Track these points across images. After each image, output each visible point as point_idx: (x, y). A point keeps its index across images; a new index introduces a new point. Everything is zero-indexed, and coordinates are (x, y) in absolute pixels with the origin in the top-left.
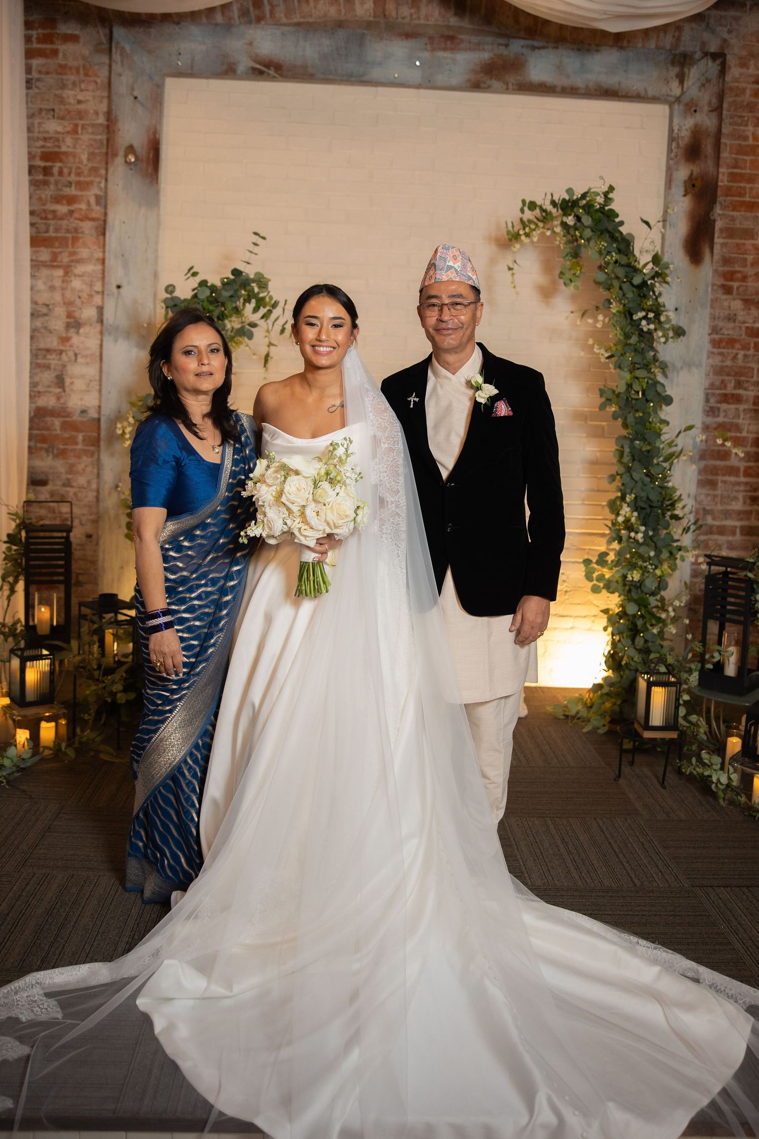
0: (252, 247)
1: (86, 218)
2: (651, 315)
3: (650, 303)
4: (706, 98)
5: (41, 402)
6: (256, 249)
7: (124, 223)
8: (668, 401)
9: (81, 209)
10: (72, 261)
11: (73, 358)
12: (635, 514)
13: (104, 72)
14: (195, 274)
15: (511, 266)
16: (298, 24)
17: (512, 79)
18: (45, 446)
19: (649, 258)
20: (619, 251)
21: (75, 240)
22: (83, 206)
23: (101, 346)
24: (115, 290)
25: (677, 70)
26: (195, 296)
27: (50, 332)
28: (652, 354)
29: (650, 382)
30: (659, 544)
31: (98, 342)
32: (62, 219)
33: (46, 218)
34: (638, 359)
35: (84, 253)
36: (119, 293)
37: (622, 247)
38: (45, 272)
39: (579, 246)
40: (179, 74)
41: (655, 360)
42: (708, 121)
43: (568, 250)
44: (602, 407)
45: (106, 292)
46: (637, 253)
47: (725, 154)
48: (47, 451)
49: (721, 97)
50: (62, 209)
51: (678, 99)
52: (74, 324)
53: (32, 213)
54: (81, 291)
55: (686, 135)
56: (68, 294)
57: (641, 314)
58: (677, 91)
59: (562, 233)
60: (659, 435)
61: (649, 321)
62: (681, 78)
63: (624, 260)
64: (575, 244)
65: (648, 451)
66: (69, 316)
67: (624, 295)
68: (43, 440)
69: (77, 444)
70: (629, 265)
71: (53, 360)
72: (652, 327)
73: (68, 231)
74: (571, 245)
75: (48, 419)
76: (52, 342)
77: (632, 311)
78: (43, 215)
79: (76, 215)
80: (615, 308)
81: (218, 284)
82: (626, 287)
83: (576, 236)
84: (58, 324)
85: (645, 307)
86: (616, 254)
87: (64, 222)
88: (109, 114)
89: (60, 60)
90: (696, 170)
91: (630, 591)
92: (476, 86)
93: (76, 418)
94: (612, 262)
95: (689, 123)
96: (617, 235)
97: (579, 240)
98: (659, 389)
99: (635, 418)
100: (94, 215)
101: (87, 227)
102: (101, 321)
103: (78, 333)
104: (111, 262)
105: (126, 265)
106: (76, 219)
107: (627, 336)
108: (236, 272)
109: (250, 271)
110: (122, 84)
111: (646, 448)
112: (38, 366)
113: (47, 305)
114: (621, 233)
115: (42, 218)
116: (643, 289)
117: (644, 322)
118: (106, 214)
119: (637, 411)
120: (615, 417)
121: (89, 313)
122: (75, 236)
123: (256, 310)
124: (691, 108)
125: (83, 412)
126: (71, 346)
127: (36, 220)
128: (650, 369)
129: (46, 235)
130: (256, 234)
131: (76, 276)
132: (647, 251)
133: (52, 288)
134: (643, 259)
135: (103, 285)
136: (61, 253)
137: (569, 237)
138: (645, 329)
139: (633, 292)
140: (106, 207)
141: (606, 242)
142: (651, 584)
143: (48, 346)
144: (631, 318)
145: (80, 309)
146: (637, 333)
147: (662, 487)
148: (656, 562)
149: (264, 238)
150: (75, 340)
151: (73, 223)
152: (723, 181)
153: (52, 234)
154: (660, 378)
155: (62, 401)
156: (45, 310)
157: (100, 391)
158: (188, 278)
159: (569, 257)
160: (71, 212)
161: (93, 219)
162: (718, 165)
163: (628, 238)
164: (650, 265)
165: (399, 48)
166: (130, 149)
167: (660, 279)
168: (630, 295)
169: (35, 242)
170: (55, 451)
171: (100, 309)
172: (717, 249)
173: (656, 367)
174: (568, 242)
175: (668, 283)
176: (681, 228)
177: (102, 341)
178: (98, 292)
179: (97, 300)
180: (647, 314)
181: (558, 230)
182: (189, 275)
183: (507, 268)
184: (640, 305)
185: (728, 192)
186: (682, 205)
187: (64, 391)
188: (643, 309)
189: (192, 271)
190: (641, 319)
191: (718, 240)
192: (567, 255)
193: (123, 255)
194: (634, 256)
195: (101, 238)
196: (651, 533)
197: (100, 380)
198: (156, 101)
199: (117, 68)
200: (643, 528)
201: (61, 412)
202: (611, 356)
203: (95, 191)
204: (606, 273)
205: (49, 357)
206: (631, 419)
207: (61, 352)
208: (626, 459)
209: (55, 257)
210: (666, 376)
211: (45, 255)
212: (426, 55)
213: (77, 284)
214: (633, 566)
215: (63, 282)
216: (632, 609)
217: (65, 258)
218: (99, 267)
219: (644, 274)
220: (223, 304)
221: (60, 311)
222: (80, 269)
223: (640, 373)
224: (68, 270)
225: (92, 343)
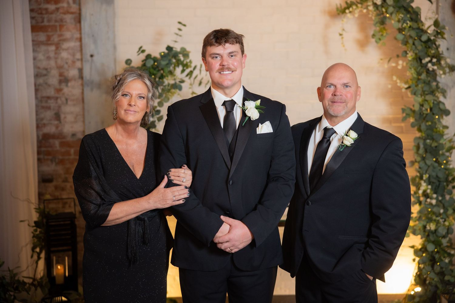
0: (177, 31)
1: (67, 12)
2: (434, 60)
3: (433, 52)
5: (46, 130)
6: (180, 33)
7: (92, 15)
8: (447, 113)
9: (63, 7)
10: (60, 40)
11: (65, 102)
12: (430, 187)
14: (143, 51)
15: (341, 33)
18: (50, 157)
19: (431, 22)
20: (412, 20)
21: (61, 26)
22: (65, 5)
23: (83, 93)
24: (89, 58)
26: (144, 65)
27: (49, 86)
28: (434, 84)
29: (435, 102)
30: (446, 204)
31: (80, 91)
32: (52, 13)
33: (41, 14)
34: (426, 88)
35: (68, 35)
36: (92, 61)
37: (414, 17)
38: (43, 48)
39: (385, 17)
41: (437, 87)
43: (377, 20)
44: (404, 119)
45: (84, 60)
46: (423, 19)
48: (52, 161)
50: (51, 7)
52: (64, 80)
53: (32, 10)
54: (67, 59)
56: (59, 61)
57: (428, 59)
59: (373, 10)
60: (442, 135)
61: (434, 64)
63: (415, 25)
64: (382, 16)
65: (436, 147)
66: (61, 75)
67: (416, 48)
68: (48, 153)
69: (70, 155)
70: (418, 28)
71: (52, 103)
72: (435, 67)
73: (56, 21)
74: (379, 17)
75: (51, 141)
76: (51, 92)
77: (421, 58)
78: (40, 11)
79: (61, 11)
80: (410, 56)
81: (158, 56)
82: (417, 43)
83: (382, 11)
84: (54, 80)
85: (430, 54)
86: (410, 21)
87: (53, 16)
91: (428, 235)
93: (69, 139)
94: (407, 27)
96: (410, 9)
97: (385, 14)
98: (441, 106)
99: (426, 126)
100: (72, 10)
101: (68, 18)
102: (81, 77)
103: (67, 86)
104: (85, 40)
105: (95, 42)
106: (61, 13)
107: (419, 74)
108: (169, 48)
109: (177, 47)
111: (434, 144)
112: (43, 107)
113: (46, 69)
114: (412, 7)
115: (39, 14)
116: (429, 43)
117: (430, 65)
118: (80, 10)
119: (427, 121)
120: (413, 125)
121: (73, 73)
122: (61, 24)
123: (183, 71)
125: (74, 135)
126: (63, 94)
127: (34, 15)
128: (435, 94)
129: (43, 24)
130: (180, 23)
131: (63, 50)
132: (430, 18)
133: (49, 58)
134: (428, 23)
135: (82, 54)
136: (53, 35)
137: (378, 12)
138: (431, 69)
139: (422, 45)
140: (80, 5)
141: (403, 14)
142: (442, 231)
143: (48, 95)
144: (421, 62)
145: (68, 70)
146: (425, 71)
147: (446, 169)
148: (444, 216)
149: (185, 25)
150: (66, 90)
151: (59, 16)
153: (46, 23)
154: (442, 99)
155: (60, 129)
156: (44, 72)
157: (84, 122)
158: (139, 54)
159: (378, 25)
160: (57, 9)
161: (72, 13)
163: (417, 10)
164: (433, 28)
167: (439, 36)
168: (420, 48)
169: (36, 29)
170: (57, 160)
171: (81, 70)
173: (439, 93)
174: (378, 15)
175: (444, 38)
177: (83, 90)
178: (78, 60)
179: (78, 64)
180: (432, 60)
181: (371, 8)
182: (140, 52)
183: (338, 35)
184: (426, 53)
187: (60, 122)
188: (429, 56)
189: (142, 49)
190: (427, 63)
192: (377, 23)
193: (93, 36)
194: (422, 22)
195: (78, 25)
196: (440, 198)
197: (84, 115)
200: (435, 196)
201: (60, 136)
202: (409, 87)
204: (404, 34)
205: (49, 101)
206: (423, 127)
207: (57, 98)
208: (421, 151)
209: (49, 38)
210: (445, 97)
211: (42, 37)
213: (64, 55)
214: (430, 220)
215: (56, 53)
216: (431, 247)
217: (55, 39)
218: (78, 44)
219: (429, 33)
220: (162, 69)
221: (55, 72)
222: (65, 45)
223: (429, 98)
224: (58, 46)
225: (77, 91)
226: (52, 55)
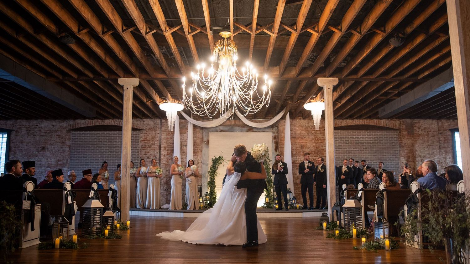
0: (221, 153)
4: (276, 131)
7: (205, 150)
13: (202, 132)
16: (225, 125)
17: (252, 131)
25: (272, 128)
33: (194, 150)
35: (199, 154)
36: (204, 159)
38: (195, 156)
40: (211, 132)
42: (277, 134)
47: (279, 138)
49: (278, 131)
50: (196, 149)
51: (272, 132)
52: (198, 163)
55: (274, 136)
58: (272, 131)
62: (273, 129)
88: (203, 137)
89: (196, 131)
90: (276, 140)
92: (247, 132)
95: (274, 135)
100: (200, 149)
101: (200, 151)
104: (203, 155)
105: (205, 155)
108: (219, 156)
109: (221, 156)
110: (204, 134)
118: (202, 149)
121: (200, 161)
122: (198, 152)
124: (274, 133)
133: (195, 159)
149: (223, 152)
151: (198, 150)
152: (279, 141)
160: (198, 149)
162: (278, 139)
165: (237, 128)
166: (205, 141)
169: (194, 153)
172: (279, 150)
176: (274, 148)
178: (201, 159)
185: (280, 142)
186: (274, 145)
191: (279, 149)
195: (202, 152)
197: (202, 170)
198: (208, 136)
199: (203, 132)
203: (200, 146)
211: (194, 154)
212: (241, 129)
213: (198, 158)
217: (197, 155)
218: (201, 156)
221: (196, 161)
222: (199, 156)
224: (197, 156)
225: (201, 165)
226: (196, 158)
